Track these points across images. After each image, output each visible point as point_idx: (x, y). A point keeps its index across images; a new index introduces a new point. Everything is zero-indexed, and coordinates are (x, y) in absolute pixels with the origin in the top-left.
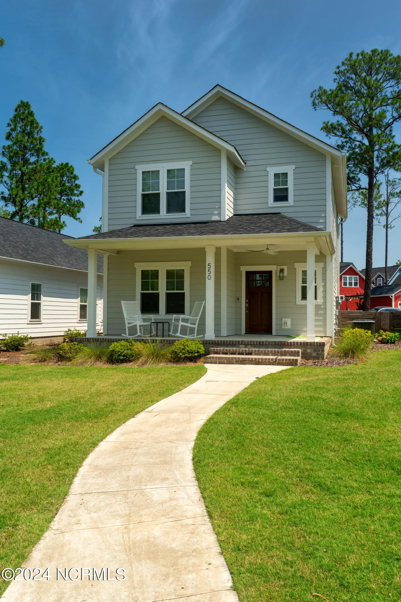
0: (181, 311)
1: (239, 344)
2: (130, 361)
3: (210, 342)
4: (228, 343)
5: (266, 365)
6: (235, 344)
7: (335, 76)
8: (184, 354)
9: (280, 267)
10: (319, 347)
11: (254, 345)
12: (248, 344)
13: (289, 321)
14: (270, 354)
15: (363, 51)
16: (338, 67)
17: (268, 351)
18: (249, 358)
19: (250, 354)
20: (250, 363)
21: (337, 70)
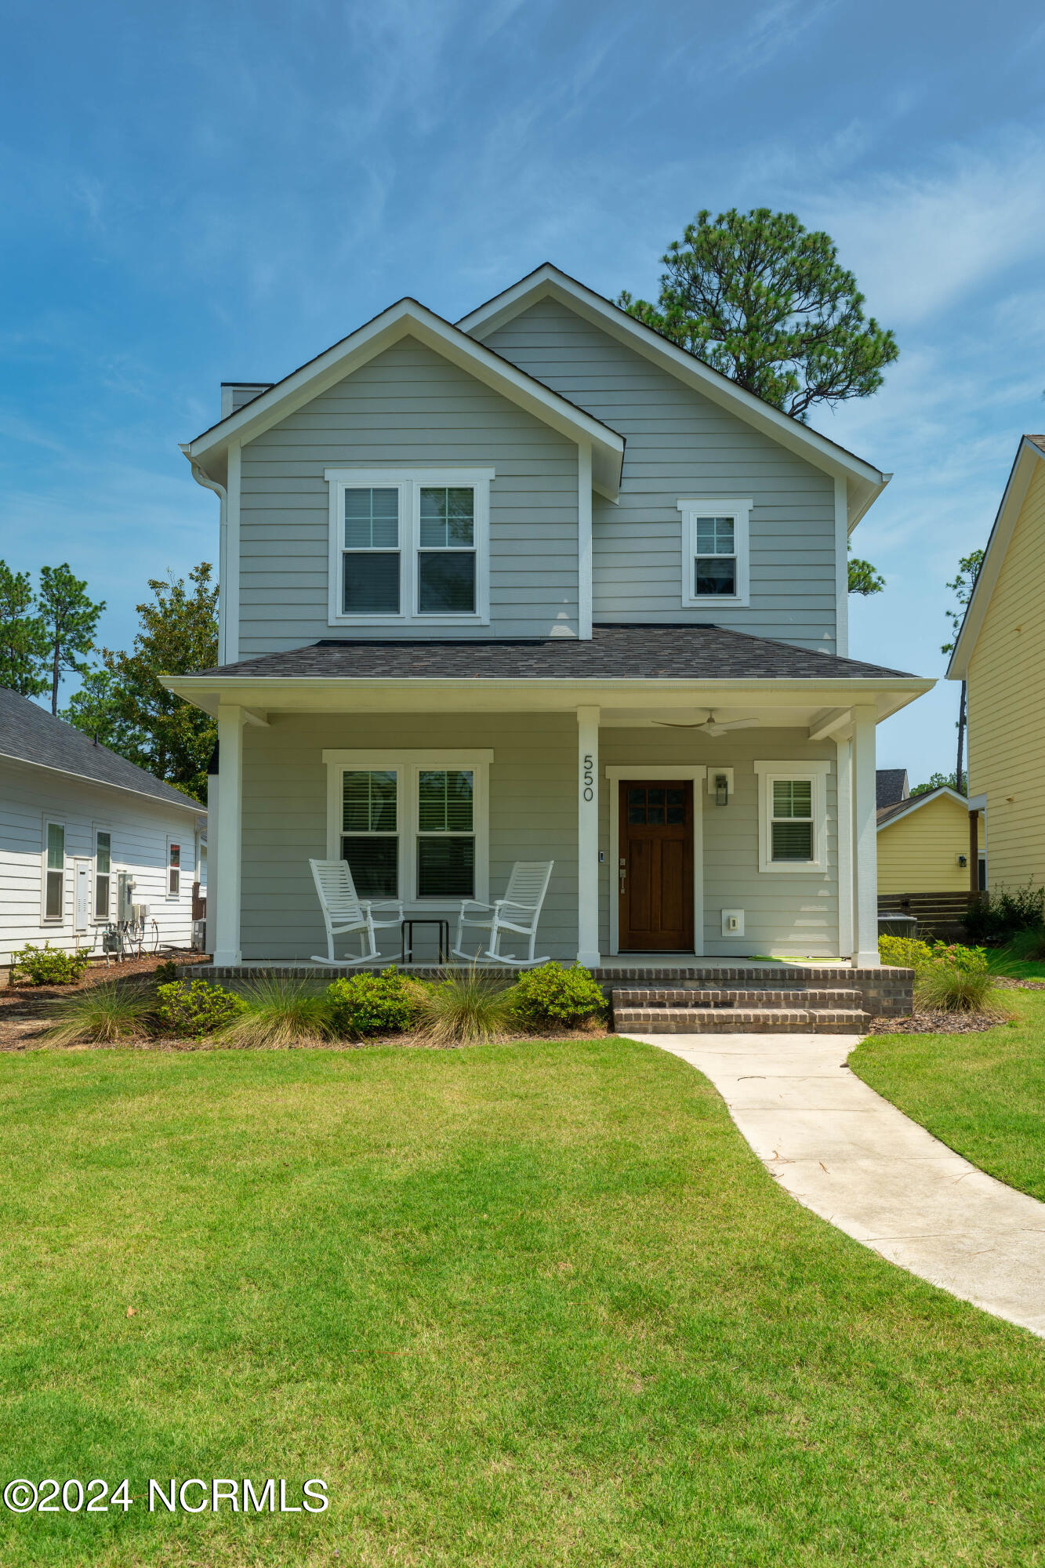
0: (464, 887)
1: (683, 978)
2: (397, 1031)
3: (601, 974)
4: (654, 977)
5: (786, 1032)
6: (674, 979)
7: (665, 269)
8: (563, 1006)
9: (714, 772)
10: (898, 983)
11: (726, 979)
12: (708, 979)
13: (739, 917)
14: (783, 1003)
15: (734, 210)
16: (675, 246)
17: (778, 996)
18: (740, 1016)
19: (728, 1004)
20: (742, 1028)
21: (671, 255)
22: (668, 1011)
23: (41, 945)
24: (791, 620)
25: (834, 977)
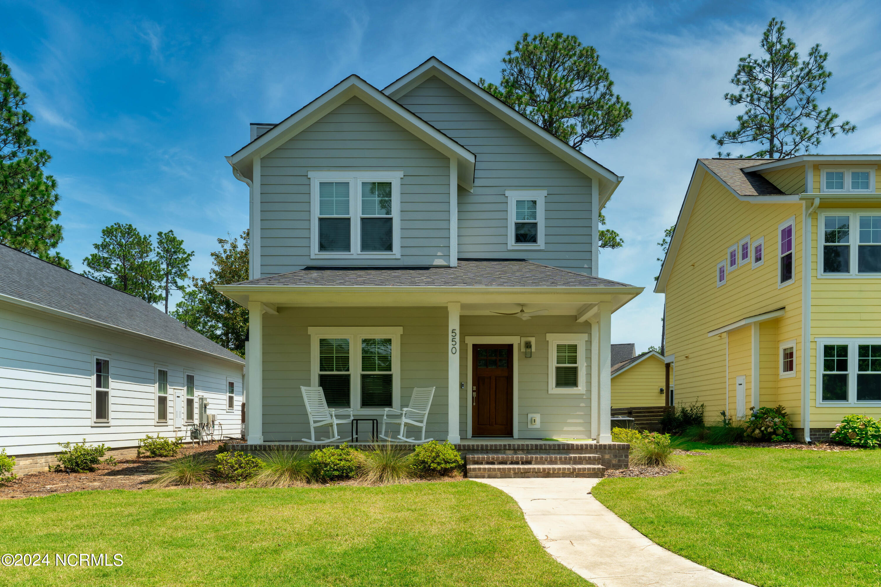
0: (387, 402)
1: (505, 449)
2: (348, 478)
3: (460, 447)
4: (489, 448)
5: (560, 477)
6: (500, 450)
7: (504, 66)
8: (439, 464)
9: (524, 340)
10: (621, 451)
11: (528, 450)
12: (518, 449)
13: (538, 417)
14: (559, 462)
15: (542, 33)
16: (510, 53)
17: (556, 458)
18: (535, 468)
19: (529, 463)
20: (536, 475)
21: (507, 58)
22: (496, 466)
23: (155, 436)
24: (567, 257)
25: (586, 448)
